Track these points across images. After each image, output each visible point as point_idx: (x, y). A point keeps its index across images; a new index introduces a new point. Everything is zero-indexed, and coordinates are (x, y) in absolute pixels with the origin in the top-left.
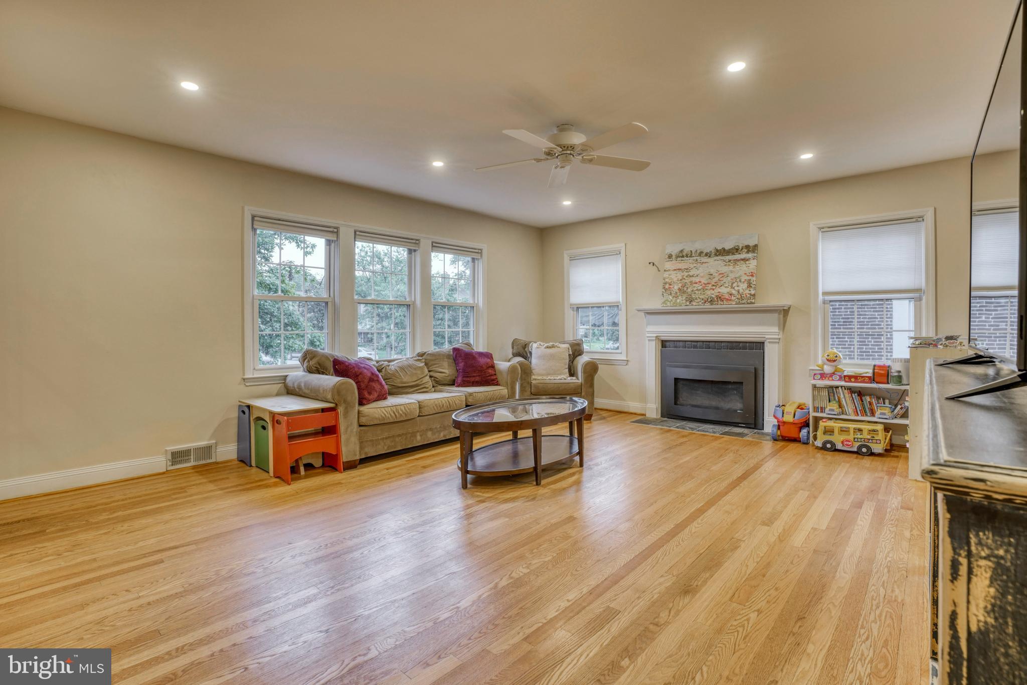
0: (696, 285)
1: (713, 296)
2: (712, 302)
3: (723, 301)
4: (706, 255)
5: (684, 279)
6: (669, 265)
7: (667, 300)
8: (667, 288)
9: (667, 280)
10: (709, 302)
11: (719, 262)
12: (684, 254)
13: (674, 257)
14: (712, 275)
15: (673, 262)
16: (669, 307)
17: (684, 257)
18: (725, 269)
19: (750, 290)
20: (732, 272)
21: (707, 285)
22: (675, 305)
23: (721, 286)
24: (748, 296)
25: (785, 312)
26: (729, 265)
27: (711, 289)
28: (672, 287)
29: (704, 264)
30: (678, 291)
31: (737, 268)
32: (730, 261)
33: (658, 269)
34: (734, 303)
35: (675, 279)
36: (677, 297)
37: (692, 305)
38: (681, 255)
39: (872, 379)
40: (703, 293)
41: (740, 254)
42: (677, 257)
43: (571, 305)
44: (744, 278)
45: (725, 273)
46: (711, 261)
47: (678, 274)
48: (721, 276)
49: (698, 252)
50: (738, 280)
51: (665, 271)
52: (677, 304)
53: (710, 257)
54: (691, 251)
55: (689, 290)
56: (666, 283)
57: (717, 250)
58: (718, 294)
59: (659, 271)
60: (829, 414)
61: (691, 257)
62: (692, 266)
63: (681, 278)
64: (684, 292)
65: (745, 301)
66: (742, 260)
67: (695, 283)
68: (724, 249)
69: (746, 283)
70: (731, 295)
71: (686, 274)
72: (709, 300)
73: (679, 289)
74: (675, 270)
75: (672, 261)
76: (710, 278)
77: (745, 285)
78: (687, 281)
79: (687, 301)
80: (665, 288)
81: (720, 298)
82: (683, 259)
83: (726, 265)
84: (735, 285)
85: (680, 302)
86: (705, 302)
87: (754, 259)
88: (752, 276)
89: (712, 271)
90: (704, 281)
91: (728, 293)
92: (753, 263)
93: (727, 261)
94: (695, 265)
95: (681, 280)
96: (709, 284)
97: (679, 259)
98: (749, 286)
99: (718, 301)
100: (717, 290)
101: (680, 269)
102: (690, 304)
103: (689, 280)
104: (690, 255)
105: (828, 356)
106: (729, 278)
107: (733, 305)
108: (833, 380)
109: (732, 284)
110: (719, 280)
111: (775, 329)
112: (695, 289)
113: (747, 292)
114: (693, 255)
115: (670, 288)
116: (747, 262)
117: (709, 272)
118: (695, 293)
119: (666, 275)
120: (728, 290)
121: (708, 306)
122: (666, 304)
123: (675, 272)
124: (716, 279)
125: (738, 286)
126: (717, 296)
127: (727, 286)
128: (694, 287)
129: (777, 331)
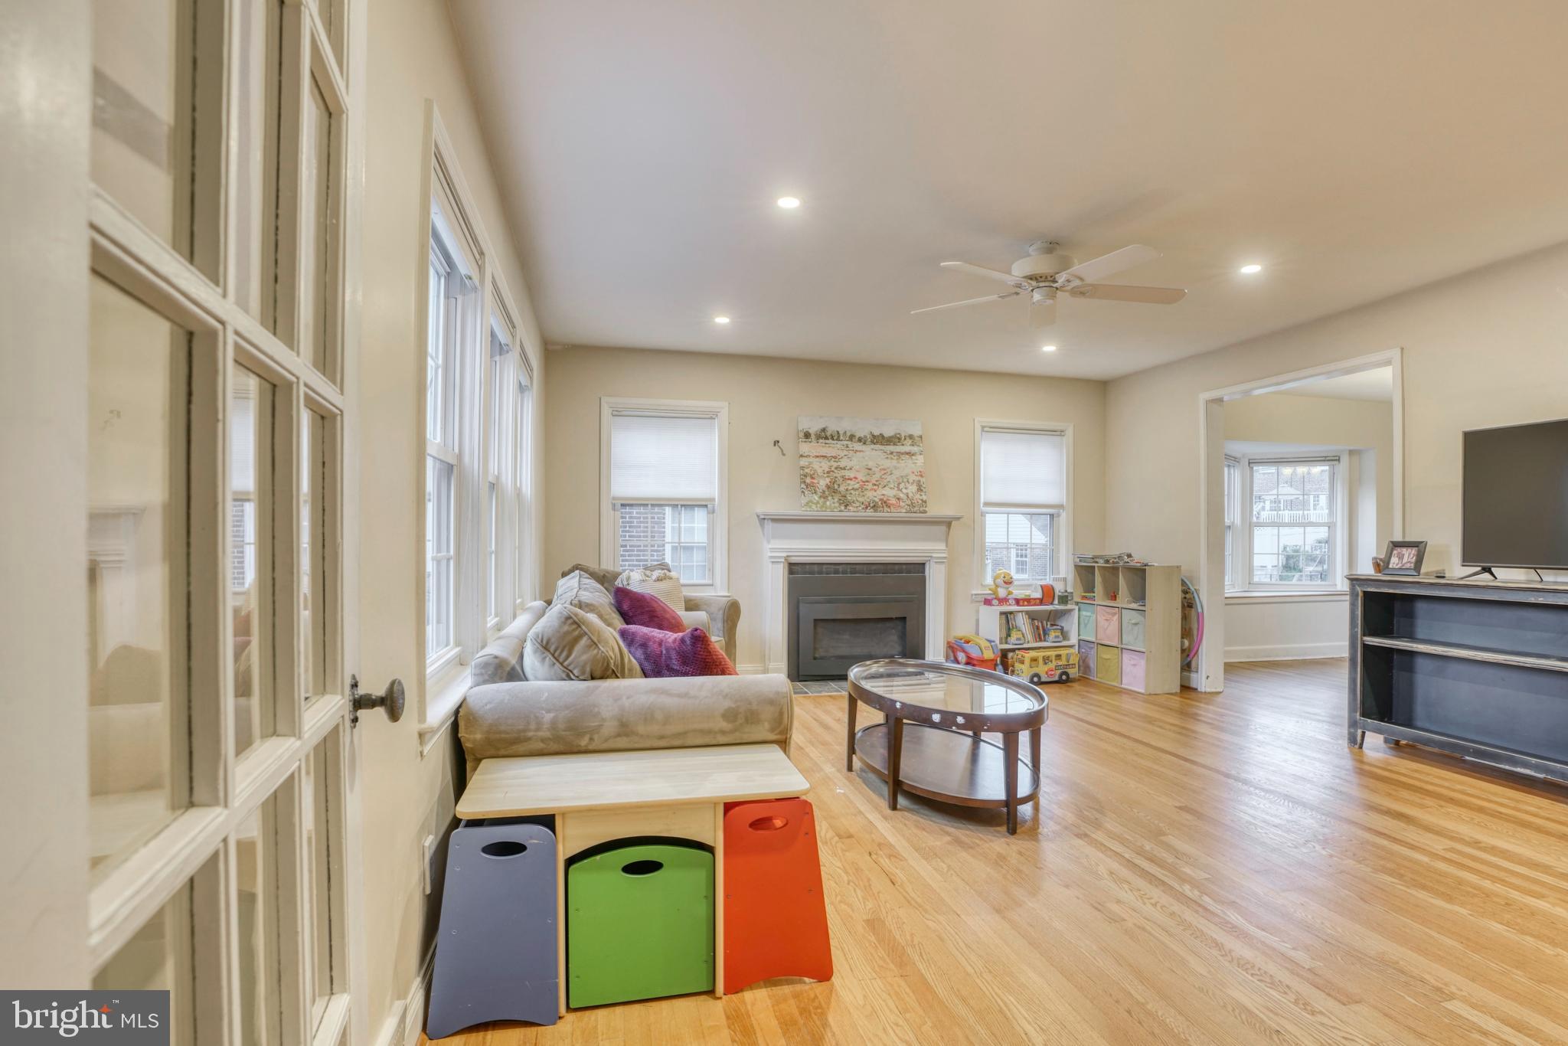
0: (852, 483)
1: (876, 499)
2: (875, 507)
3: (889, 507)
4: (860, 440)
5: (833, 471)
6: (805, 448)
7: (811, 501)
8: (807, 482)
9: (806, 470)
10: (872, 508)
11: (879, 453)
12: (828, 434)
13: (813, 436)
14: (870, 469)
15: (812, 444)
16: (813, 512)
17: (828, 439)
18: (887, 463)
19: (921, 495)
20: (896, 468)
21: (867, 484)
22: (824, 509)
23: (885, 486)
24: (920, 502)
25: (948, 523)
26: (892, 459)
27: (872, 489)
28: (815, 481)
29: (858, 453)
30: (826, 489)
31: (902, 464)
32: (892, 453)
33: (782, 451)
34: (904, 511)
35: (820, 471)
36: (825, 498)
37: (849, 511)
38: (823, 435)
39: (1041, 602)
40: (861, 494)
41: (903, 445)
42: (818, 437)
43: (614, 498)
44: (912, 478)
45: (888, 468)
46: (868, 449)
47: (823, 464)
48: (883, 472)
49: (848, 434)
50: (905, 480)
51: (802, 456)
52: (826, 508)
53: (864, 443)
54: (838, 432)
55: (842, 489)
56: (805, 476)
57: (874, 436)
58: (882, 497)
59: (784, 455)
60: (1016, 644)
61: (838, 439)
62: (842, 454)
63: (827, 469)
64: (835, 491)
65: (915, 509)
66: (907, 453)
67: (848, 479)
68: (882, 435)
69: (915, 484)
70: (898, 499)
71: (835, 465)
72: (872, 505)
73: (828, 487)
74: (818, 457)
75: (810, 442)
76: (869, 474)
77: (914, 488)
78: (839, 474)
79: (840, 504)
80: (805, 482)
81: (885, 502)
82: (827, 441)
83: (887, 458)
84: (902, 486)
85: (830, 505)
86: (867, 508)
87: (921, 454)
88: (921, 476)
89: (871, 464)
90: (861, 477)
91: (895, 496)
92: (920, 459)
93: (888, 452)
94: (846, 453)
95: (828, 472)
96: (867, 482)
97: (821, 441)
98: (920, 489)
99: (883, 507)
100: (880, 492)
101: (826, 457)
102: (845, 509)
103: (841, 475)
104: (836, 437)
105: (1004, 577)
106: (894, 477)
107: (902, 513)
108: (1010, 605)
109: (899, 484)
110: (881, 477)
111: (942, 546)
112: (850, 488)
113: (918, 496)
114: (841, 438)
115: (813, 483)
116: (913, 457)
117: (867, 465)
118: (851, 494)
119: (803, 462)
120: (895, 492)
121: (870, 513)
122: (810, 507)
123: (817, 459)
124: (877, 476)
125: (906, 488)
126: (881, 500)
127: (892, 486)
128: (849, 484)
129: (945, 548)
